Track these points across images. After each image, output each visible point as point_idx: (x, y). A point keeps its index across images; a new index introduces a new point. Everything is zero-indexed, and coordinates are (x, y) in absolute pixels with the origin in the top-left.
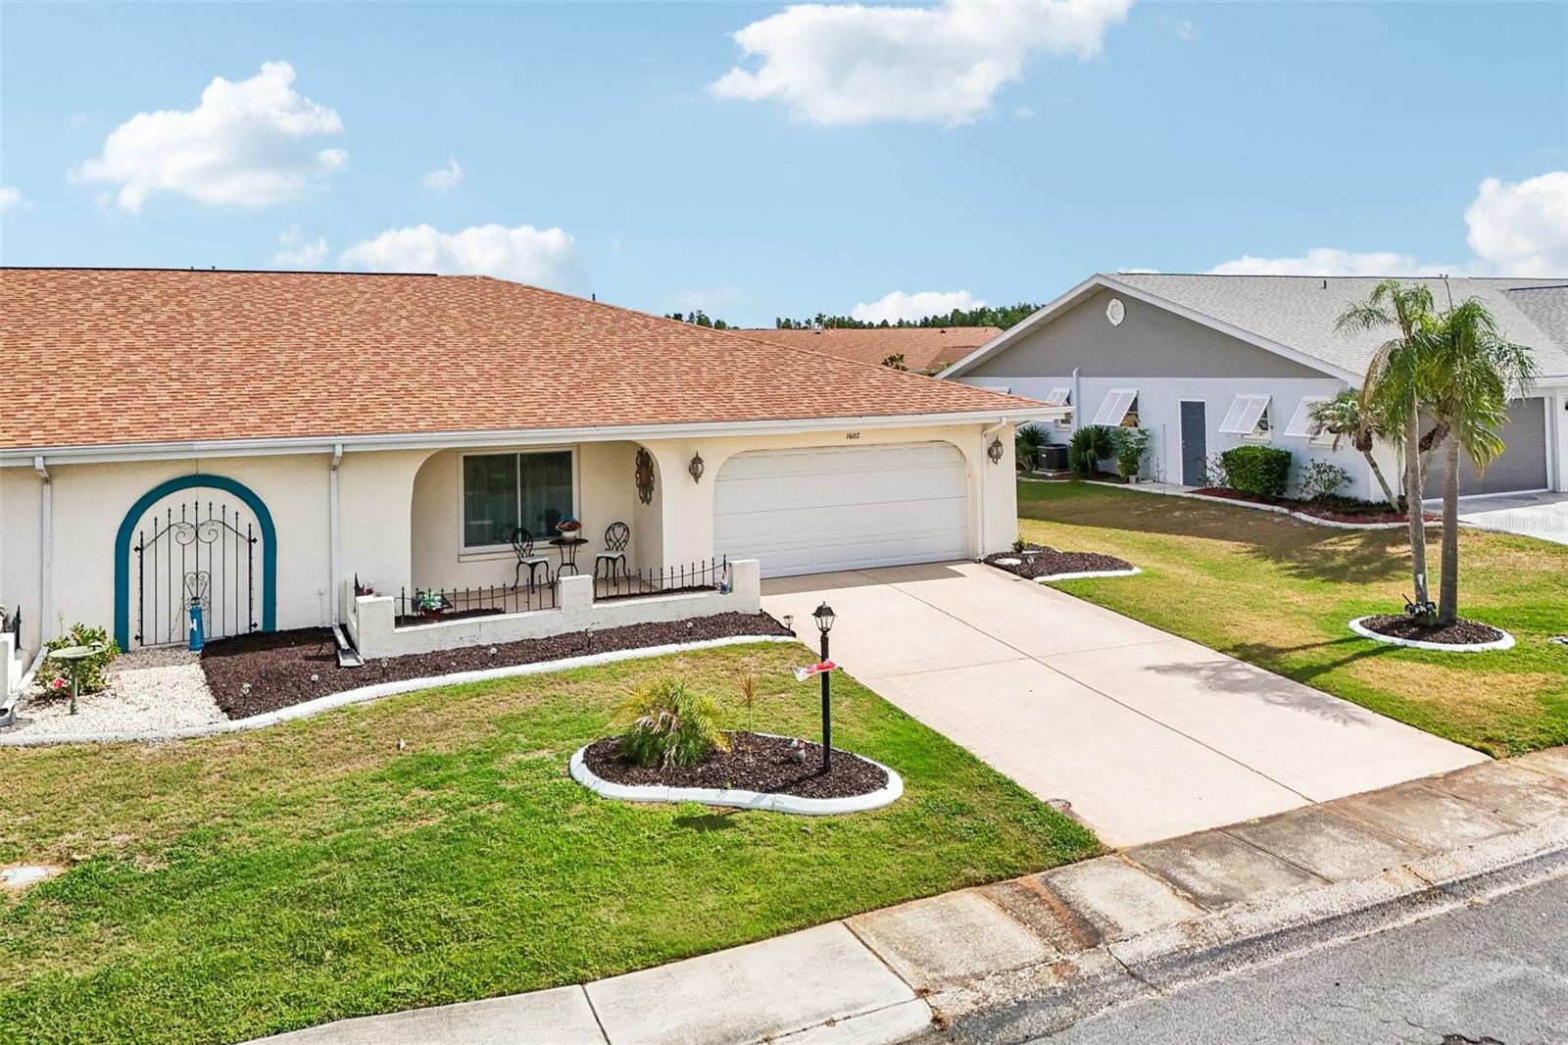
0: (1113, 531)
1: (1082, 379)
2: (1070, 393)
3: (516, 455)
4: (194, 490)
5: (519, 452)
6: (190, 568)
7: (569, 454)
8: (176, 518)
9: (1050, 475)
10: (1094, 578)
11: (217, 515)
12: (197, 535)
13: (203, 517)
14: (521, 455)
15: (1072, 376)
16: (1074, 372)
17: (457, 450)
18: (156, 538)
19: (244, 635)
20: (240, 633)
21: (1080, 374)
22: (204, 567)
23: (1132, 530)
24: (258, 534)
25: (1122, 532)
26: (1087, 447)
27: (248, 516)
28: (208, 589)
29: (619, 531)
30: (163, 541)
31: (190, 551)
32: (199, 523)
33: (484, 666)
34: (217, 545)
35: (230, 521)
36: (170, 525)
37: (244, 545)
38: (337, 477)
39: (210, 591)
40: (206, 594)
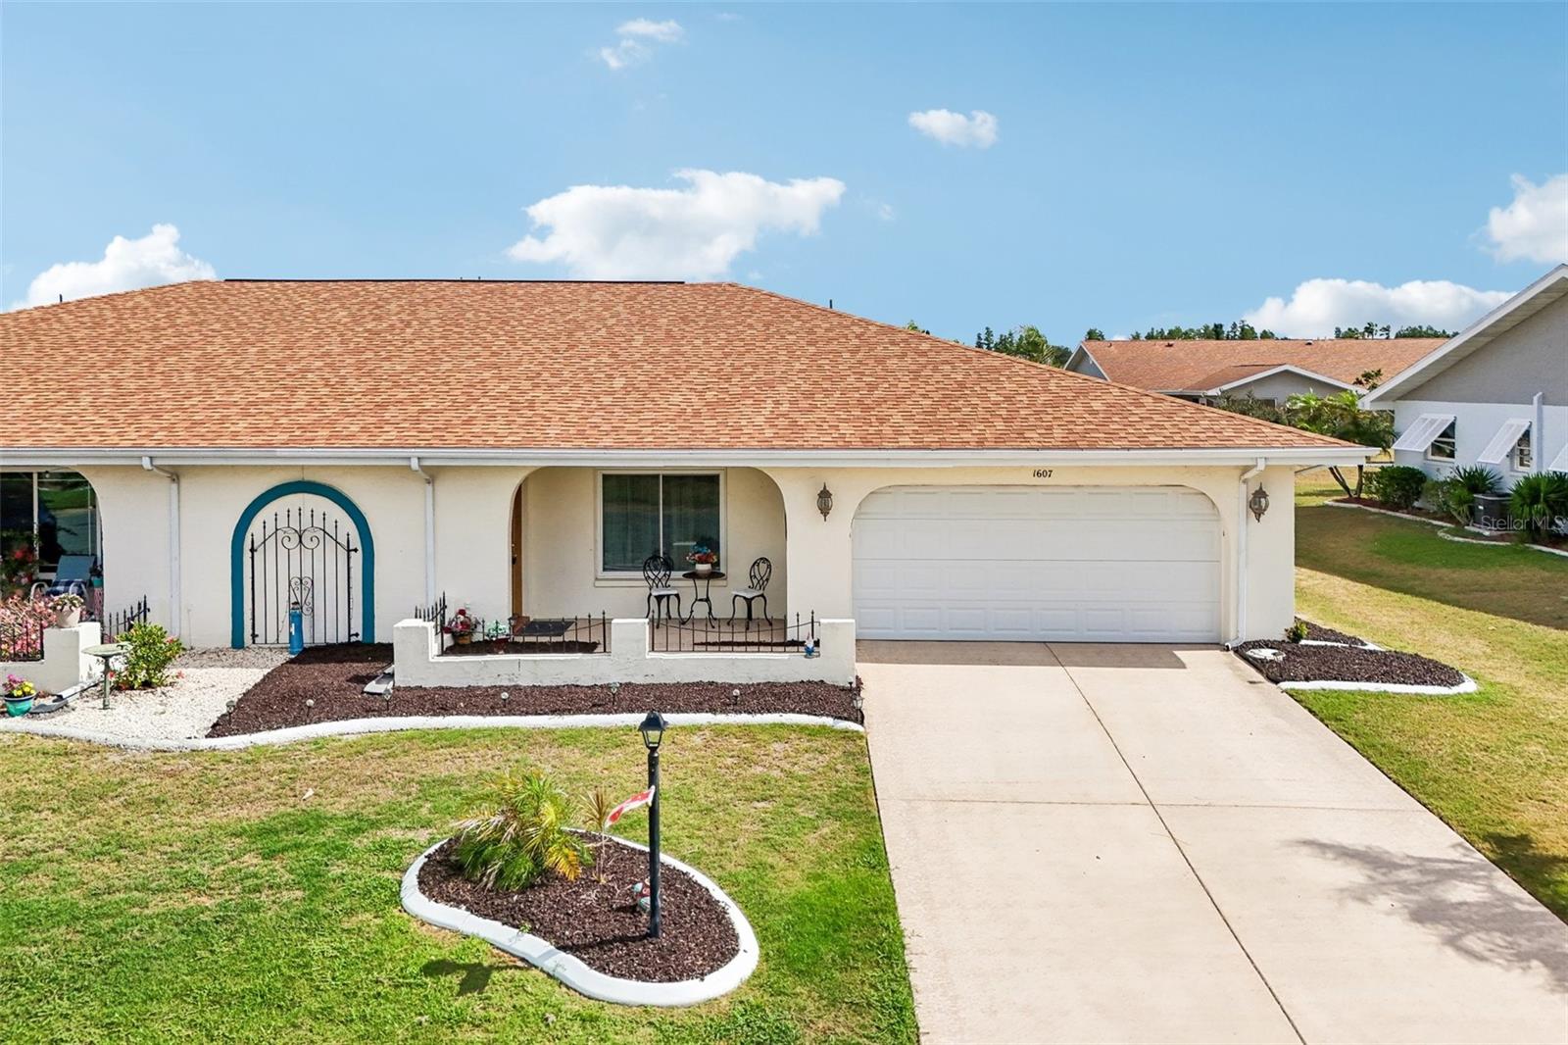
0: (1508, 622)
1: (1546, 408)
2: (1530, 426)
3: (657, 476)
4: (300, 496)
5: (661, 473)
6: (295, 573)
7: (718, 476)
8: (283, 523)
9: (1487, 533)
10: (1380, 693)
11: (318, 523)
12: (301, 541)
13: (306, 523)
14: (664, 476)
15: (1532, 403)
16: (1535, 398)
17: (595, 469)
18: (265, 540)
19: (342, 644)
20: (339, 641)
21: (1544, 401)
22: (307, 573)
23: (1537, 624)
24: (356, 542)
25: (1520, 624)
26: (1535, 500)
27: (348, 526)
28: (310, 595)
29: (763, 566)
30: (270, 543)
31: (295, 554)
32: (302, 529)
33: (492, 711)
34: (318, 552)
35: (330, 530)
36: (277, 530)
37: (343, 554)
38: (434, 490)
39: (313, 597)
40: (310, 600)
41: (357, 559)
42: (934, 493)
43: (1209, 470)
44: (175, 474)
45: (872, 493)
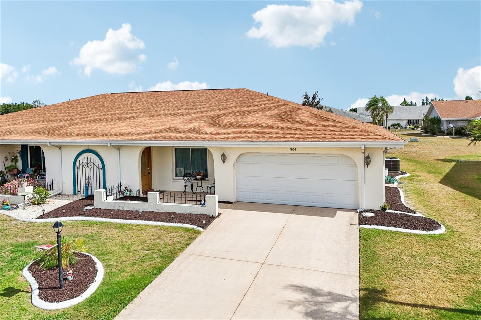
3: (190, 148)
4: (88, 153)
6: (87, 175)
8: (84, 161)
11: (92, 161)
12: (88, 166)
13: (89, 161)
18: (80, 166)
22: (90, 175)
24: (101, 167)
27: (99, 162)
31: (87, 169)
32: (88, 163)
34: (92, 169)
35: (95, 163)
36: (82, 163)
37: (98, 170)
38: (119, 152)
39: (91, 182)
40: (90, 182)
41: (101, 171)
42: (261, 155)
43: (351, 149)
44: (60, 147)
45: (240, 155)
